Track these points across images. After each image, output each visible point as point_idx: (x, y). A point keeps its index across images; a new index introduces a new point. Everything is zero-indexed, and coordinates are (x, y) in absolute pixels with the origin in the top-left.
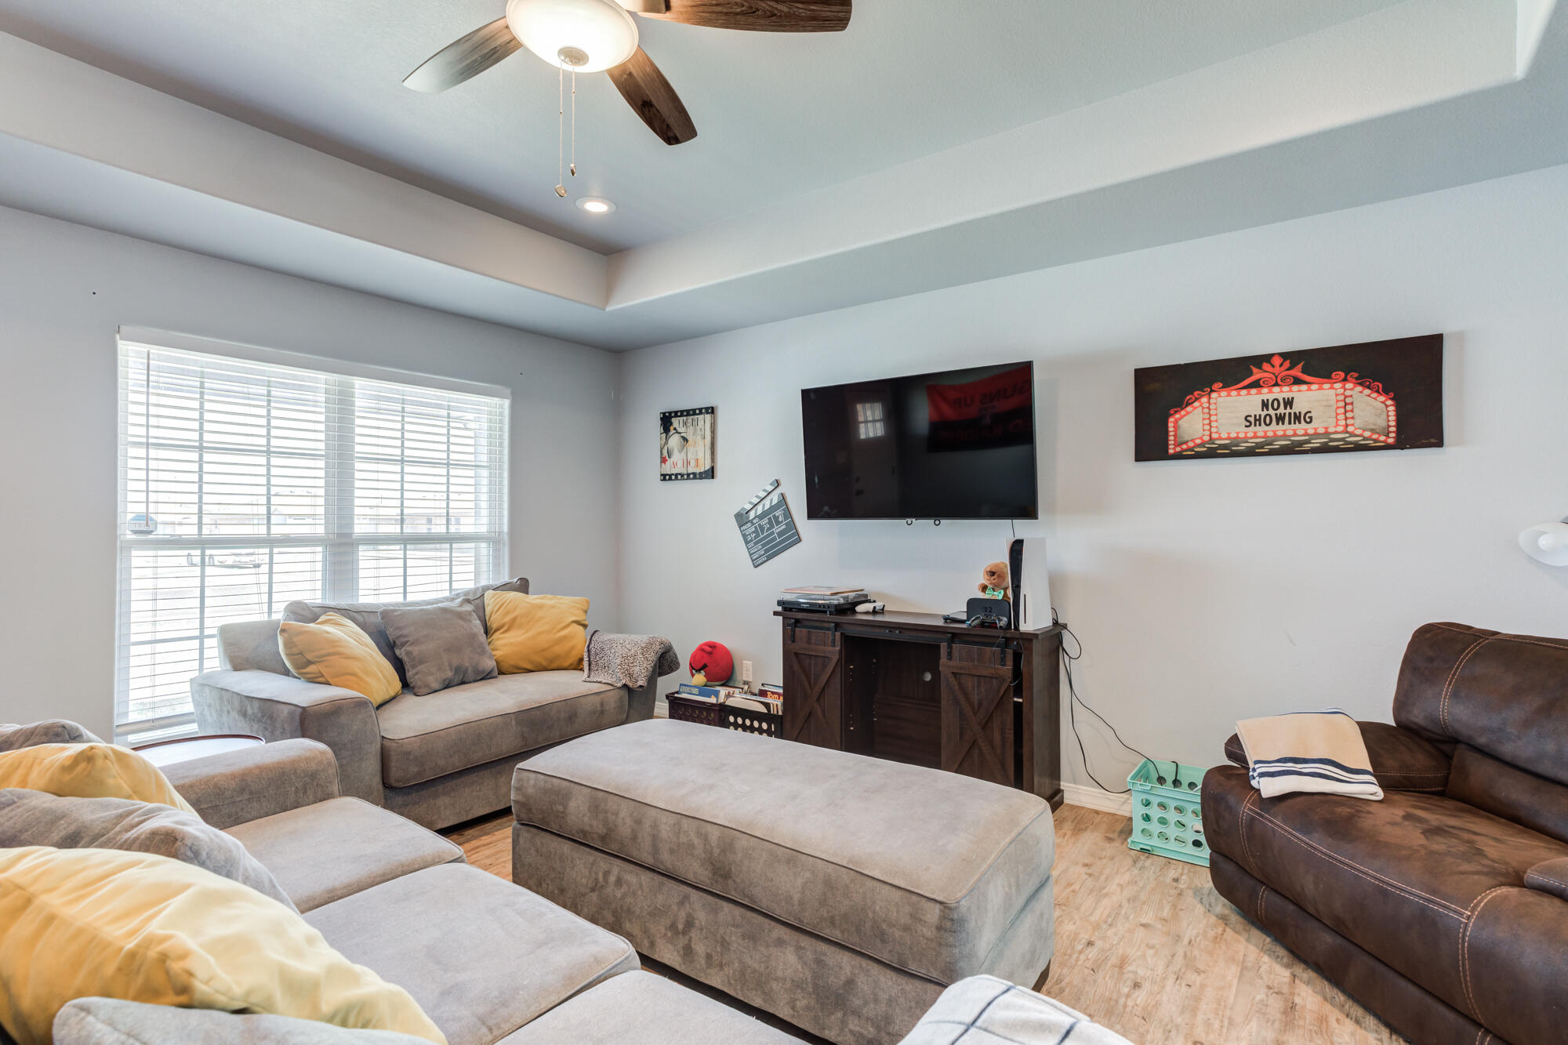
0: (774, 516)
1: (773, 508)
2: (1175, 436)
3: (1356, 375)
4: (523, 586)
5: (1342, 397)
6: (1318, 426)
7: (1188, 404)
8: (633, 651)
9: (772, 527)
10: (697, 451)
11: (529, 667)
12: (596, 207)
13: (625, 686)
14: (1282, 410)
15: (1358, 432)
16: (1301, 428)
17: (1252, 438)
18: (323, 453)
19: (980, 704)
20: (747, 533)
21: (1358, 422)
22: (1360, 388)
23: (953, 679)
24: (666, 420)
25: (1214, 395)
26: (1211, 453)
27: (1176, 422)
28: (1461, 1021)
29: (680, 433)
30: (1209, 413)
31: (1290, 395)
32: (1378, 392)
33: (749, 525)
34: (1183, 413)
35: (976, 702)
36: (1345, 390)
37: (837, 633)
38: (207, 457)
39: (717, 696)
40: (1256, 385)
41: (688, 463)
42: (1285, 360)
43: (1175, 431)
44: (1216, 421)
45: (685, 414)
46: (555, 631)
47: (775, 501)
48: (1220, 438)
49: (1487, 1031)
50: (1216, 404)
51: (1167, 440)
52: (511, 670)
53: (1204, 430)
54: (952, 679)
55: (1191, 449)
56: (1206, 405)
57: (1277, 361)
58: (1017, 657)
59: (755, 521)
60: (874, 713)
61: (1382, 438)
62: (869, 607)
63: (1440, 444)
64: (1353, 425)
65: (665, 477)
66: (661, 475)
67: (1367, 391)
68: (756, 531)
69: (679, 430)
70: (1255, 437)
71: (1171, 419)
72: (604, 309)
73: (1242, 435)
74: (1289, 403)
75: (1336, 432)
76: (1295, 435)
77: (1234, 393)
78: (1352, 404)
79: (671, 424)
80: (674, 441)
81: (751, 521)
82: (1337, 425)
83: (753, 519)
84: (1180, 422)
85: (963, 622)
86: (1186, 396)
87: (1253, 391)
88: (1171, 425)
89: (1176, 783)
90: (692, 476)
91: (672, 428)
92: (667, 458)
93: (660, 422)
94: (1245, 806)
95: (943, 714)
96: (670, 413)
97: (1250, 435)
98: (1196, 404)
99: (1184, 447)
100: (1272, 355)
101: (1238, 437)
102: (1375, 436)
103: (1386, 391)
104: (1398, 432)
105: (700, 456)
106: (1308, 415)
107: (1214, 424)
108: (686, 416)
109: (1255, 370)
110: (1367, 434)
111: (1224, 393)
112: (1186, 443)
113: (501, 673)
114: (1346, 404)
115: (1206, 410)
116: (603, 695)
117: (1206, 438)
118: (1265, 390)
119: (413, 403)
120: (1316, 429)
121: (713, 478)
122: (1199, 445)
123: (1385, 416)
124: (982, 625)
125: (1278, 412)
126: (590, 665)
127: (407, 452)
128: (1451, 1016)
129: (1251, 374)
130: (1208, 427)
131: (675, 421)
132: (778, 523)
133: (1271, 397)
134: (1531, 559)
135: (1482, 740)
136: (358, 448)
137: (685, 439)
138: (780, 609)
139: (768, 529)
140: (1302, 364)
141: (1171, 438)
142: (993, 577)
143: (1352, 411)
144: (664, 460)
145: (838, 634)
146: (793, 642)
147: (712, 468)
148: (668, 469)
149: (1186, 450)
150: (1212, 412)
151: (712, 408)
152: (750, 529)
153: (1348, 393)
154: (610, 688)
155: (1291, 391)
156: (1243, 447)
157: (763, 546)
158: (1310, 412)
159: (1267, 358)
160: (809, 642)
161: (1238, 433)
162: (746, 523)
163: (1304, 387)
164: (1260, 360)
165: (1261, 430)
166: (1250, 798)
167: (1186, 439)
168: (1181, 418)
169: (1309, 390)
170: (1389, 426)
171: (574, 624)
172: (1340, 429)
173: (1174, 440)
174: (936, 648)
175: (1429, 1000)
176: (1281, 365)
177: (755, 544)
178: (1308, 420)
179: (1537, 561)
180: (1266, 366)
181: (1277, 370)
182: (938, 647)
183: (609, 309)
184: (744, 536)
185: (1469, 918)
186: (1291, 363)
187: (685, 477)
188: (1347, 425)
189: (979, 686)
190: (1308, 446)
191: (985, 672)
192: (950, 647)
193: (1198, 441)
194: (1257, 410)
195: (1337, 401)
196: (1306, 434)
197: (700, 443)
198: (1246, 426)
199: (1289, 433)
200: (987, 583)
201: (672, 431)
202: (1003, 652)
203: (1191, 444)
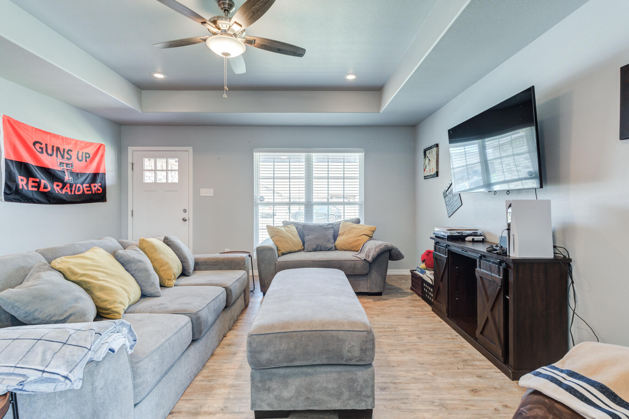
8: (372, 248)
11: (345, 249)
12: (351, 77)
13: (365, 259)
18: (304, 177)
20: (446, 201)
23: (480, 280)
24: (425, 152)
29: (428, 158)
33: (447, 197)
35: (489, 295)
38: (275, 181)
39: (425, 274)
46: (355, 237)
52: (339, 249)
68: (449, 200)
69: (428, 156)
72: (379, 113)
79: (426, 154)
80: (427, 161)
83: (448, 194)
95: (478, 299)
96: (426, 149)
113: (336, 249)
116: (356, 262)
119: (332, 159)
121: (438, 176)
127: (330, 175)
132: (455, 196)
136: (314, 175)
137: (430, 160)
139: (452, 199)
144: (424, 170)
146: (435, 252)
147: (437, 172)
148: (426, 174)
151: (438, 144)
152: (447, 199)
154: (360, 259)
157: (451, 207)
171: (363, 235)
177: (449, 206)
182: (476, 261)
183: (381, 112)
189: (490, 286)
191: (491, 279)
192: (480, 261)
201: (426, 157)
202: (499, 268)
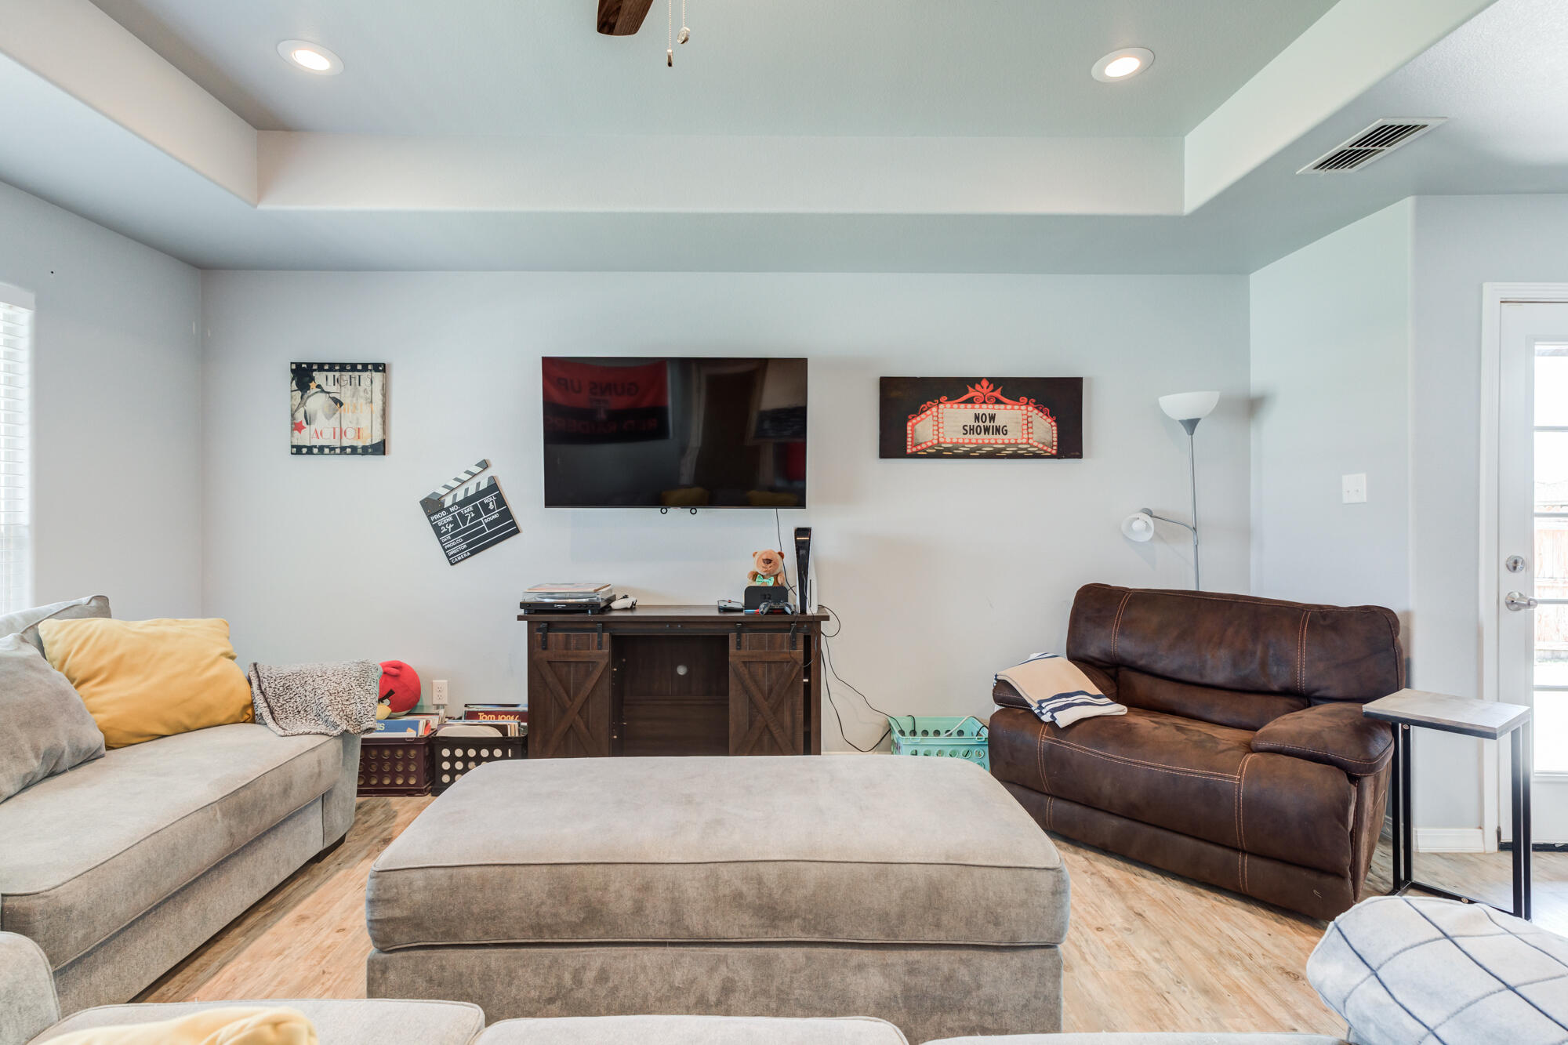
0: (482, 504)
1: (480, 494)
2: (912, 438)
3: (1034, 401)
4: (102, 607)
5: (1025, 417)
6: (1010, 438)
7: (923, 412)
8: (344, 684)
9: (478, 515)
10: (358, 419)
12: (311, 60)
14: (987, 423)
15: (1035, 444)
16: (1000, 437)
17: (968, 444)
19: (771, 690)
20: (440, 524)
21: (1035, 437)
22: (1036, 411)
23: (744, 668)
24: (303, 375)
25: (941, 406)
26: (938, 455)
27: (913, 426)
28: (1226, 852)
29: (329, 393)
30: (937, 421)
31: (992, 412)
32: (1047, 415)
33: (443, 513)
34: (918, 419)
35: (767, 692)
36: (1028, 411)
37: (605, 634)
39: (416, 729)
40: (970, 401)
41: (343, 433)
42: (990, 384)
43: (912, 434)
44: (943, 428)
45: (337, 368)
47: (484, 486)
48: (945, 442)
49: (1244, 852)
50: (942, 413)
51: (906, 441)
52: (129, 740)
53: (934, 435)
54: (743, 670)
55: (924, 450)
56: (935, 414)
57: (985, 383)
58: (807, 641)
59: (452, 509)
60: (623, 717)
61: (1049, 450)
62: (627, 603)
63: (1080, 456)
64: (1032, 438)
65: (298, 450)
66: (293, 447)
67: (1041, 414)
68: (454, 521)
69: (326, 388)
70: (970, 443)
71: (910, 424)
72: (254, 206)
73: (961, 441)
74: (992, 418)
75: (1022, 443)
76: (996, 443)
77: (955, 406)
78: (1032, 422)
79: (312, 379)
80: (316, 402)
81: (448, 510)
82: (1023, 438)
83: (451, 506)
84: (916, 427)
85: (740, 610)
86: (921, 405)
87: (969, 406)
88: (909, 428)
89: (914, 733)
90: (349, 450)
91: (313, 385)
92: (304, 424)
93: (290, 375)
94: (1042, 737)
95: (732, 705)
96: (310, 365)
97: (967, 441)
98: (928, 412)
99: (919, 448)
100: (981, 379)
101: (958, 442)
102: (1045, 448)
103: (1051, 415)
104: (1059, 446)
105: (365, 424)
106: (1005, 428)
107: (941, 430)
108: (340, 371)
109: (970, 389)
110: (1041, 446)
111: (948, 406)
112: (920, 444)
113: (115, 747)
114: (1028, 422)
115: (935, 418)
116: (319, 750)
117: (935, 442)
118: (977, 406)
120: (1009, 440)
121: (384, 454)
122: (930, 447)
123: (1051, 434)
124: (772, 612)
125: (986, 424)
126: (272, 713)
128: (1219, 850)
129: (967, 392)
130: (936, 433)
131: (320, 378)
132: (487, 511)
133: (981, 412)
134: (1126, 538)
135: (1142, 662)
137: (338, 402)
138: (522, 612)
139: (472, 519)
140: (1000, 389)
141: (909, 440)
142: (769, 565)
143: (1032, 428)
144: (297, 427)
145: (606, 636)
146: (545, 649)
147: (383, 442)
148: (304, 438)
149: (920, 451)
150: (940, 420)
151: (384, 365)
152: (443, 519)
153: (1029, 414)
154: (326, 738)
155: (994, 408)
156: (961, 450)
157: (465, 539)
158: (1005, 426)
159: (978, 380)
160: (567, 646)
161: (958, 439)
162: (440, 511)
163: (1002, 406)
164: (974, 381)
165: (974, 437)
166: (1043, 731)
167: (920, 441)
168: (916, 424)
169: (1005, 409)
170: (1053, 441)
172: (1025, 441)
173: (912, 442)
174: (725, 640)
175: (1202, 845)
176: (988, 387)
177: (453, 536)
178: (1005, 432)
179: (1130, 539)
180: (977, 386)
181: (985, 391)
182: (727, 637)
183: (262, 207)
184: (437, 529)
185: (1240, 780)
186: (994, 386)
187: (338, 451)
188: (1028, 439)
189: (769, 671)
190: (1004, 453)
191: (777, 658)
192: (739, 636)
193: (930, 444)
194: (971, 422)
195: (1023, 420)
196: (1003, 443)
197: (366, 409)
198: (964, 434)
199: (993, 441)
200: (760, 571)
201: (313, 390)
202: (794, 636)
203: (924, 446)
